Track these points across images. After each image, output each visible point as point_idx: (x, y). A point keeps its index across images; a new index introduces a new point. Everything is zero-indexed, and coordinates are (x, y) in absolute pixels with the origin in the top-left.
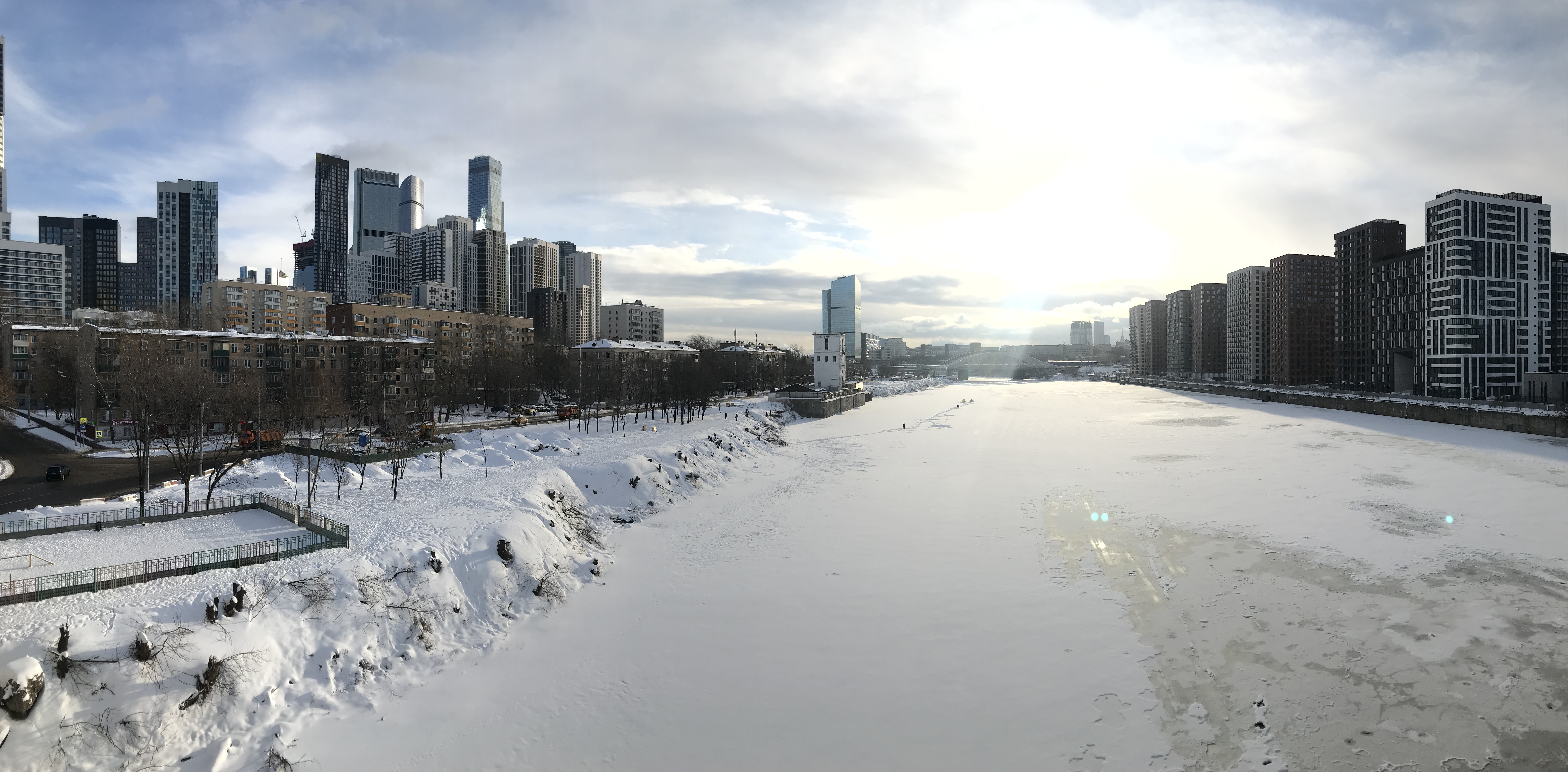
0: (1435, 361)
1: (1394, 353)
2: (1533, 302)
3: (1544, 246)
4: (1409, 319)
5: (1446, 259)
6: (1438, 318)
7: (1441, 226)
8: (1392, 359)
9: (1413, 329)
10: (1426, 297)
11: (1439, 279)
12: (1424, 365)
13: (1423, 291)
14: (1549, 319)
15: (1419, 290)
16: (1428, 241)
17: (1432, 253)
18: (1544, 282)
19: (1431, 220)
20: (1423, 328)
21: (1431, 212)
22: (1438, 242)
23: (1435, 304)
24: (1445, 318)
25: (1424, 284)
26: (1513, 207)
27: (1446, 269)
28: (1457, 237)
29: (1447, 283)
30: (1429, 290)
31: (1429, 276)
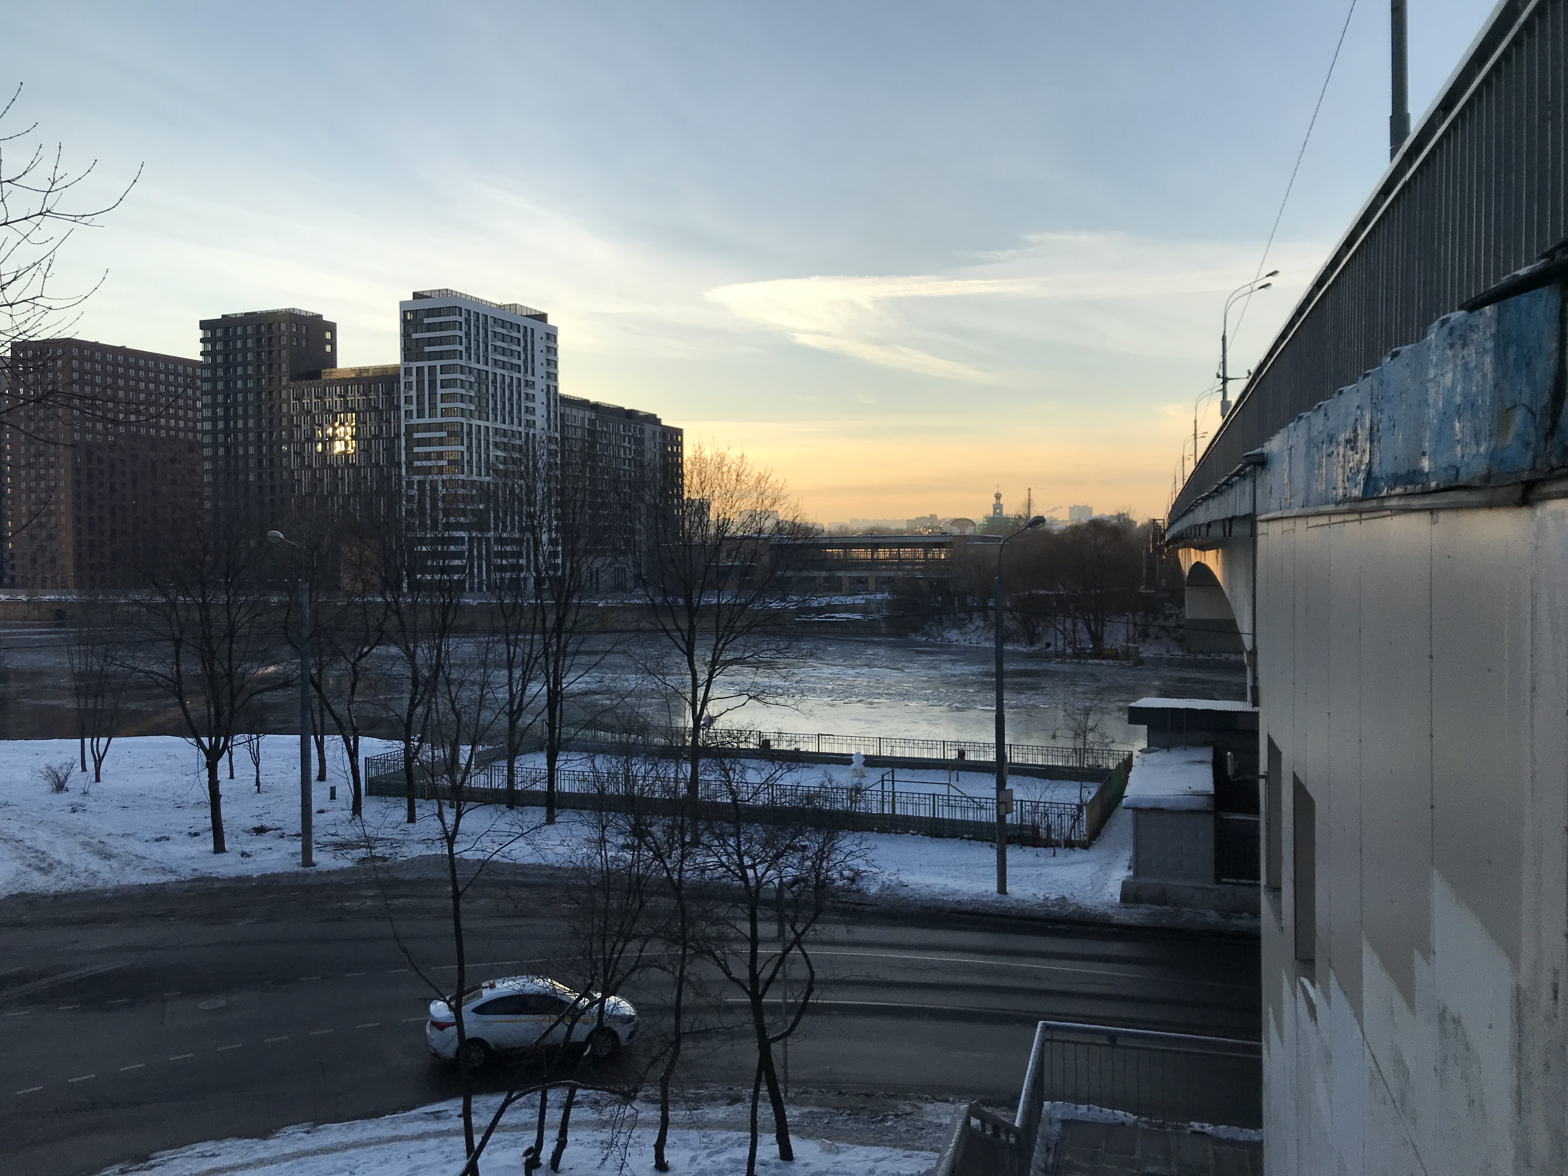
0: (422, 542)
3: (551, 384)
5: (440, 391)
6: (427, 478)
7: (428, 342)
10: (403, 445)
11: (427, 420)
12: (401, 548)
13: (398, 436)
16: (406, 360)
17: (413, 379)
18: (552, 434)
19: (409, 330)
20: (399, 491)
21: (410, 316)
22: (425, 364)
23: (419, 457)
24: (439, 478)
25: (399, 425)
26: (519, 326)
27: (440, 406)
28: (458, 362)
29: (440, 427)
30: (408, 434)
31: (408, 413)
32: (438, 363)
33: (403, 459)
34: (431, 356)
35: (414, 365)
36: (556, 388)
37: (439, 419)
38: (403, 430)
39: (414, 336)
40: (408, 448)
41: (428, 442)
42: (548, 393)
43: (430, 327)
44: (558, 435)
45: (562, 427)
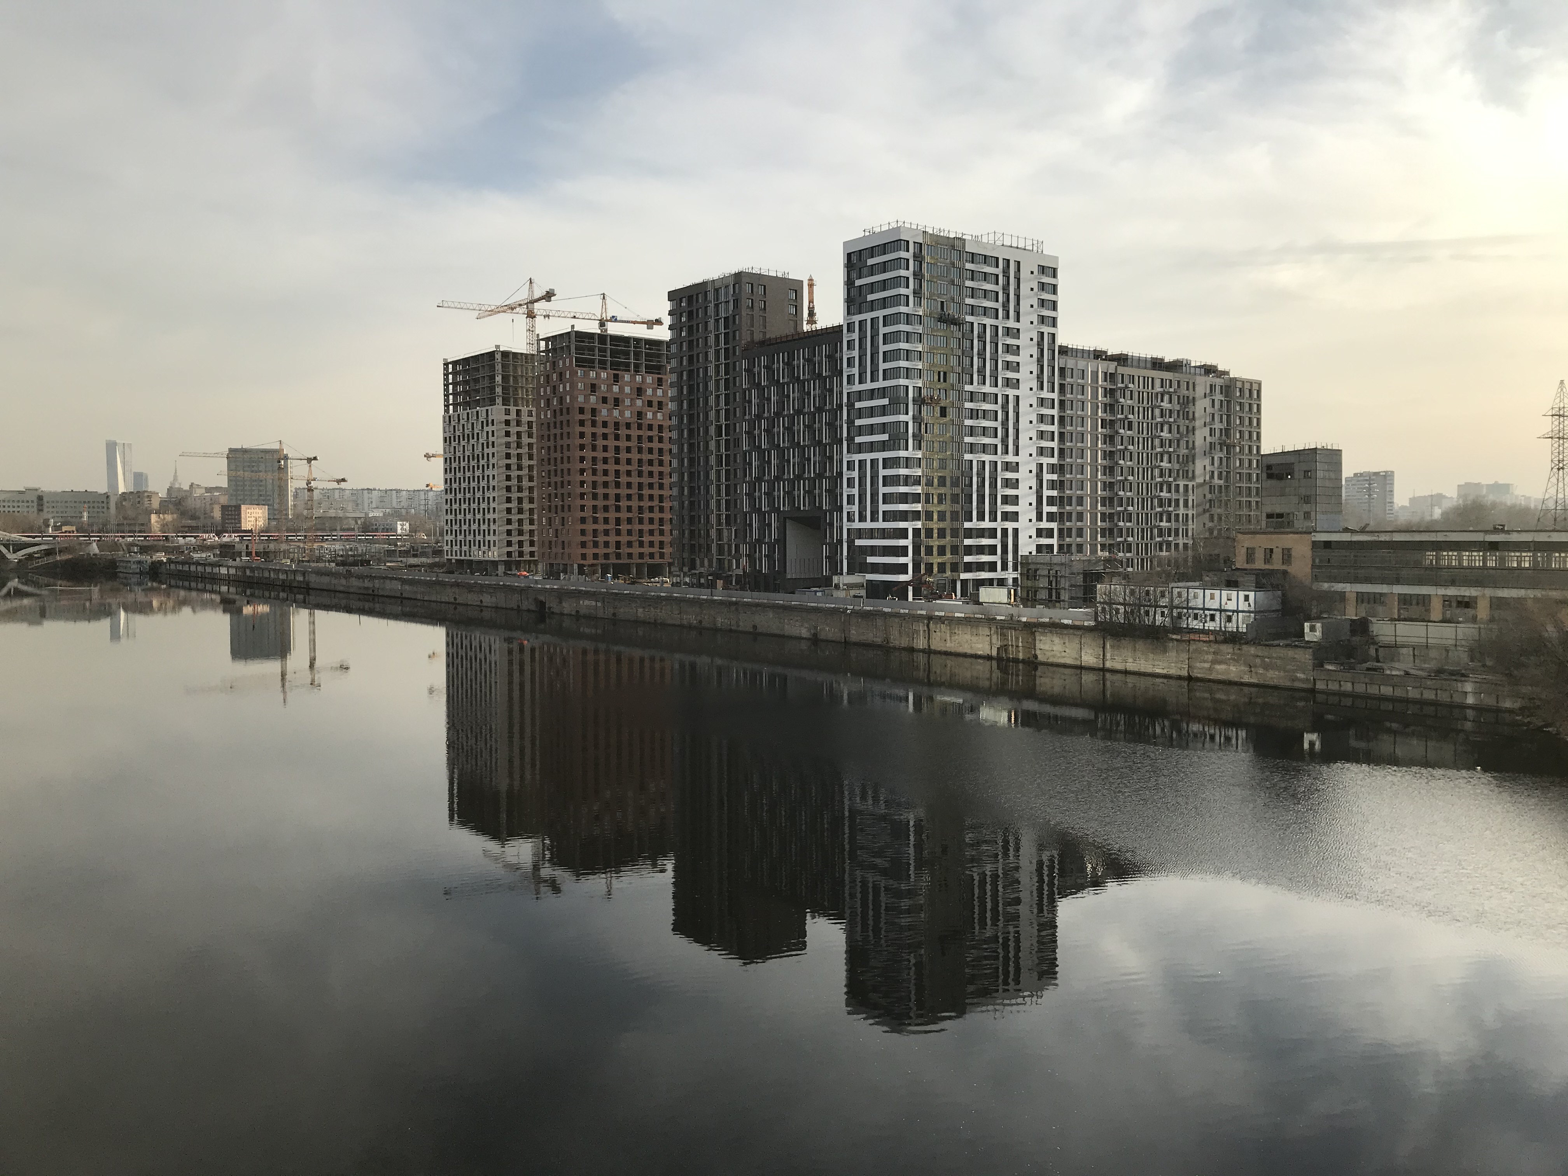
0: (860, 533)
1: (785, 518)
2: (1028, 432)
3: (1046, 330)
4: (814, 456)
5: (883, 348)
6: (868, 457)
7: (872, 288)
8: (782, 530)
9: (820, 476)
10: (845, 417)
11: (869, 385)
12: (840, 542)
13: (840, 407)
14: (1054, 460)
15: (831, 403)
16: (849, 313)
17: (856, 336)
18: (1045, 394)
19: (854, 275)
20: (840, 474)
21: (854, 259)
22: (868, 316)
23: (861, 431)
24: (880, 456)
25: (841, 393)
26: (997, 259)
27: (882, 366)
28: (903, 309)
29: (882, 392)
30: (850, 405)
31: (850, 379)
32: (880, 313)
33: (845, 434)
34: (872, 306)
35: (857, 318)
36: (1053, 336)
37: (881, 384)
38: (845, 400)
39: (858, 283)
40: (850, 422)
41: (872, 412)
42: (1040, 344)
43: (872, 270)
44: (1055, 396)
45: (1062, 386)
